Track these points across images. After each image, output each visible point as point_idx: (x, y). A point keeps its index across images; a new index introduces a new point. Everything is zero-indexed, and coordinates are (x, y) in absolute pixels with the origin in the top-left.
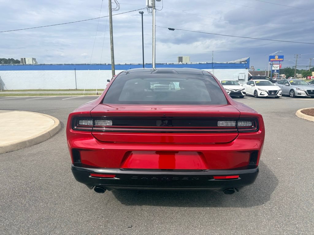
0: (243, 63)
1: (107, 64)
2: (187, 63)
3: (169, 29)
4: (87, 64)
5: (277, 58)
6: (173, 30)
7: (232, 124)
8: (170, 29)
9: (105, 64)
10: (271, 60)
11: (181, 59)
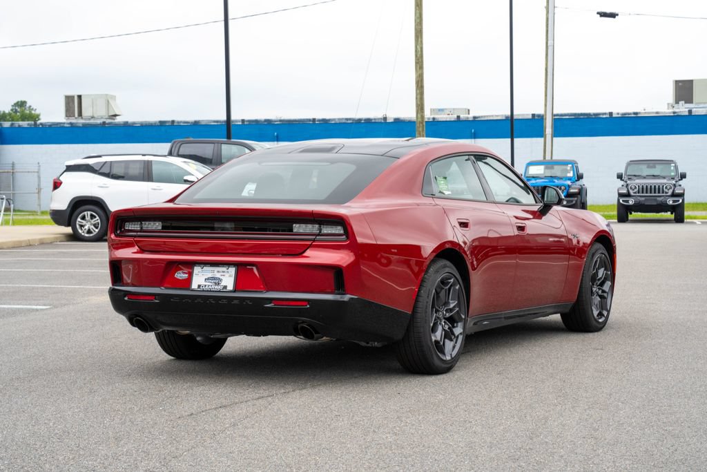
1: (392, 120)
2: (690, 112)
3: (598, 13)
4: (319, 120)
6: (613, 15)
8: (603, 15)
9: (385, 119)
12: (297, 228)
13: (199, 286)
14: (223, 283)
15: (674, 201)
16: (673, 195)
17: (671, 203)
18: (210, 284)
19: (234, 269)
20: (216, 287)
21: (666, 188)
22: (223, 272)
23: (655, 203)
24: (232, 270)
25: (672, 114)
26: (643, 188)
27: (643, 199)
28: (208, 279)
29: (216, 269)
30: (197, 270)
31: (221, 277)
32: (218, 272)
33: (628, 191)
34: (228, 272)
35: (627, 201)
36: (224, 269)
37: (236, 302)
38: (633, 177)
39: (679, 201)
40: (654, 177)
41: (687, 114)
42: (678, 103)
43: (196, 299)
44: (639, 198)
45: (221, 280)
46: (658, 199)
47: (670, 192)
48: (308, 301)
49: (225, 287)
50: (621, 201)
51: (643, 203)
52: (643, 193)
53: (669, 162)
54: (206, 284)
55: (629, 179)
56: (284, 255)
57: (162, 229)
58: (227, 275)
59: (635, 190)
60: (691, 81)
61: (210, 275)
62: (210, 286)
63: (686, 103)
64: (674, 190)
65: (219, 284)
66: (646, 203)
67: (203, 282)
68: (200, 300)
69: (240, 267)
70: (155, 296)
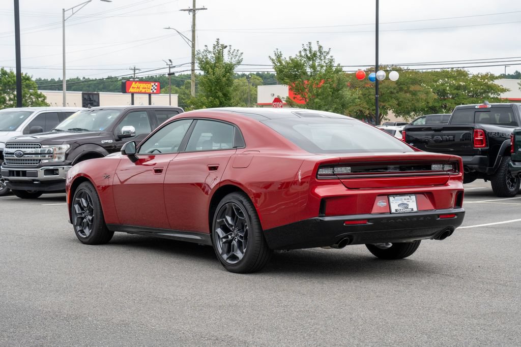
12: (435, 167)
13: (396, 210)
14: (410, 207)
18: (401, 208)
19: (415, 196)
20: (407, 210)
22: (408, 199)
24: (413, 197)
28: (400, 205)
29: (403, 197)
30: (391, 199)
31: (408, 203)
32: (405, 199)
34: (411, 199)
36: (408, 197)
45: (408, 205)
49: (412, 209)
54: (400, 208)
57: (352, 172)
58: (411, 201)
61: (400, 202)
62: (402, 209)
65: (407, 207)
67: (398, 208)
68: (399, 220)
69: (417, 195)
70: (368, 220)
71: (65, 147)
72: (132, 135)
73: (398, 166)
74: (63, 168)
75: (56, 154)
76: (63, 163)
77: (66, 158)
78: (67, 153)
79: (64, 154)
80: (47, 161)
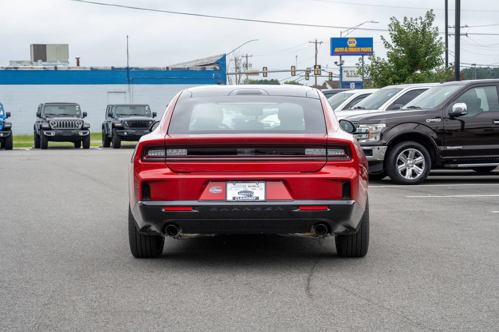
0: (208, 68)
2: (56, 68)
5: (354, 45)
7: (322, 152)
10: (337, 50)
11: (40, 52)
12: (309, 151)
13: (234, 198)
14: (255, 195)
15: (84, 133)
16: (83, 129)
17: (81, 134)
18: (243, 196)
19: (264, 184)
20: (250, 198)
21: (77, 123)
22: (254, 186)
23: (70, 135)
24: (262, 185)
25: (43, 70)
26: (60, 124)
27: (61, 131)
28: (241, 192)
29: (247, 184)
30: (230, 185)
31: (252, 191)
32: (249, 186)
33: (50, 125)
34: (258, 187)
35: (50, 133)
36: (254, 184)
37: (269, 209)
38: (49, 116)
39: (87, 133)
40: (65, 115)
41: (54, 69)
42: (37, 61)
43: (233, 208)
44: (58, 131)
45: (252, 193)
46: (73, 131)
47: (80, 126)
48: (329, 206)
49: (257, 198)
50: (45, 133)
51: (61, 134)
52: (60, 127)
53: (74, 105)
54: (240, 196)
55: (47, 117)
56: (303, 172)
57: (188, 154)
58: (258, 189)
59: (55, 125)
60: (45, 46)
61: (242, 189)
62: (243, 197)
63: (43, 61)
64: (83, 125)
65: (251, 196)
66: (64, 135)
67: (237, 195)
68: (236, 209)
69: (268, 183)
70: (194, 207)
71: (382, 126)
72: (463, 113)
73: (253, 149)
74: (379, 148)
75: (373, 133)
76: (379, 144)
77: (381, 139)
78: (382, 132)
79: (380, 133)
80: (364, 141)
